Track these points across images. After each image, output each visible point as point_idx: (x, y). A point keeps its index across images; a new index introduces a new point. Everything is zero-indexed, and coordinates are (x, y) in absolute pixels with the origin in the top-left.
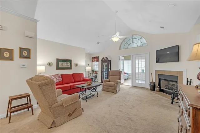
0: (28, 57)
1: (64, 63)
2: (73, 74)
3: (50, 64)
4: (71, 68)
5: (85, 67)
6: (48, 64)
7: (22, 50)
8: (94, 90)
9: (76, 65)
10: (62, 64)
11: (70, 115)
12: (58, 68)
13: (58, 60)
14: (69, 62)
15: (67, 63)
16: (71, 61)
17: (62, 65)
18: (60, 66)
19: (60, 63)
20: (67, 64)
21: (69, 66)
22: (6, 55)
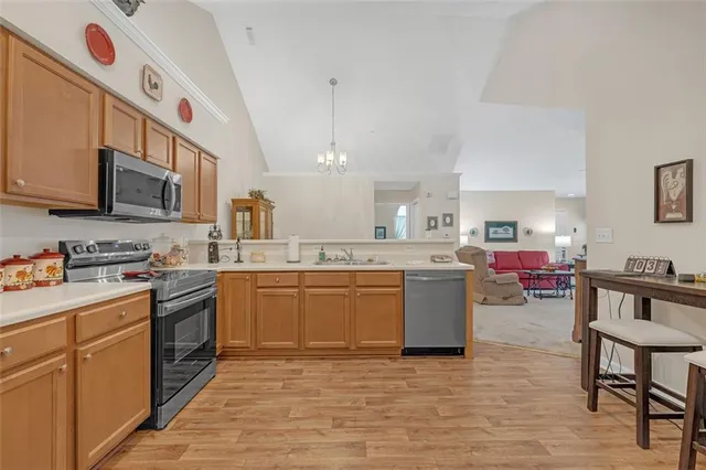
0: (451, 224)
1: (500, 230)
2: (518, 253)
3: (474, 233)
4: (514, 239)
5: (552, 236)
6: (471, 232)
7: (445, 216)
8: (564, 286)
9: (528, 232)
10: (497, 230)
11: (505, 298)
12: (488, 239)
13: (489, 225)
14: (511, 227)
15: (506, 228)
16: (513, 225)
17: (495, 232)
18: (491, 236)
19: (492, 230)
20: (506, 230)
21: (511, 236)
22: (433, 224)
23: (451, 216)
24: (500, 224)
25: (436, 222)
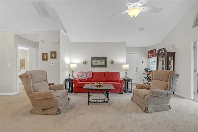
0: (55, 57)
1: (98, 61)
2: (105, 73)
3: (85, 63)
4: (105, 66)
6: (84, 62)
9: (112, 63)
10: (96, 62)
12: (92, 66)
13: (92, 59)
14: (104, 60)
15: (101, 61)
18: (94, 64)
19: (94, 61)
21: (104, 64)
22: (45, 57)
23: (55, 53)
24: (99, 59)
25: (47, 57)
